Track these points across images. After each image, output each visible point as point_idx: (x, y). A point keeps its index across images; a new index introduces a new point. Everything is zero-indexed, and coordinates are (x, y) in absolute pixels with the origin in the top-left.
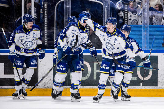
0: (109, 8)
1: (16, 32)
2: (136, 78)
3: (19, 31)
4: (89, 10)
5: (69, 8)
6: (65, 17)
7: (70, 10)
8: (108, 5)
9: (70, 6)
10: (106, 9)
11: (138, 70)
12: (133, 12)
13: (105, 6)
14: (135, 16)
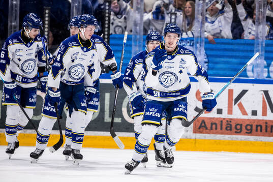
0: (81, 7)
1: (10, 42)
2: (120, 119)
3: (15, 41)
4: (48, 9)
5: (16, 5)
6: (9, 20)
7: (19, 8)
8: (79, 3)
9: (19, 3)
10: (76, 9)
11: (124, 107)
12: (116, 14)
13: (73, 3)
14: (119, 20)
